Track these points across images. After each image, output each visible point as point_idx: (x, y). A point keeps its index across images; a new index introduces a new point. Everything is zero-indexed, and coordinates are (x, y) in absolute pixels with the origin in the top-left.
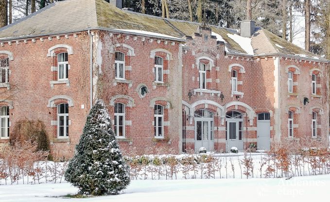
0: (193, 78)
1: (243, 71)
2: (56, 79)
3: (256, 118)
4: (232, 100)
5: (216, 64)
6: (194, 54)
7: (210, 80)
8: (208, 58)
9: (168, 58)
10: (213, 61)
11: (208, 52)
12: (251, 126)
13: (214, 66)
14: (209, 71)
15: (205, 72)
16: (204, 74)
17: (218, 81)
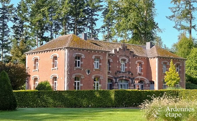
0: (118, 67)
1: (143, 64)
2: (54, 67)
3: (149, 83)
4: (137, 76)
5: (129, 60)
6: (118, 56)
7: (127, 67)
8: (125, 58)
9: (101, 58)
10: (128, 59)
11: (125, 56)
12: (147, 87)
13: (128, 61)
14: (126, 63)
15: (124, 64)
16: (124, 65)
17: (130, 68)
